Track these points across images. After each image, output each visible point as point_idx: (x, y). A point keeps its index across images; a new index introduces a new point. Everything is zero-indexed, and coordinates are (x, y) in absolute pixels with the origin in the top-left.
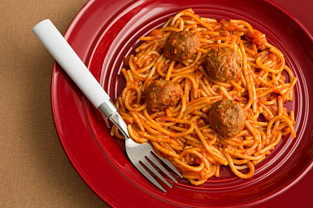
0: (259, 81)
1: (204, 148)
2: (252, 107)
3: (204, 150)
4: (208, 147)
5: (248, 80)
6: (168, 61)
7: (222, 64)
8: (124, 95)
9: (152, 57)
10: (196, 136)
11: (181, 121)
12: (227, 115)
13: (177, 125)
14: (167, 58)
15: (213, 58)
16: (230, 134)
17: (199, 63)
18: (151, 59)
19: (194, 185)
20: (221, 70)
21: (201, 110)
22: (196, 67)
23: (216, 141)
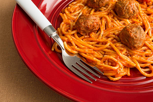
0: (151, 19)
1: (118, 55)
2: (148, 34)
3: (118, 57)
4: (121, 54)
5: (144, 19)
6: (90, 9)
7: (126, 5)
8: (61, 26)
9: (79, 7)
10: (112, 49)
11: (101, 40)
12: (133, 31)
13: (98, 43)
14: (90, 8)
15: (120, 2)
16: (136, 45)
17: (110, 9)
18: (79, 8)
19: (112, 81)
20: (126, 9)
21: (114, 34)
22: (109, 11)
23: (126, 52)
